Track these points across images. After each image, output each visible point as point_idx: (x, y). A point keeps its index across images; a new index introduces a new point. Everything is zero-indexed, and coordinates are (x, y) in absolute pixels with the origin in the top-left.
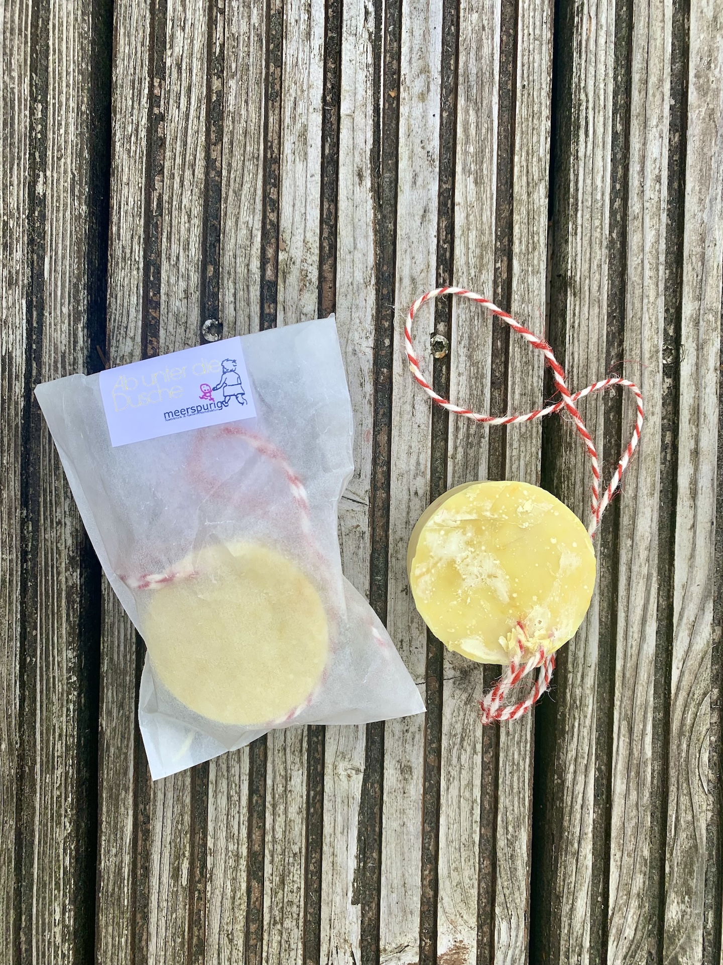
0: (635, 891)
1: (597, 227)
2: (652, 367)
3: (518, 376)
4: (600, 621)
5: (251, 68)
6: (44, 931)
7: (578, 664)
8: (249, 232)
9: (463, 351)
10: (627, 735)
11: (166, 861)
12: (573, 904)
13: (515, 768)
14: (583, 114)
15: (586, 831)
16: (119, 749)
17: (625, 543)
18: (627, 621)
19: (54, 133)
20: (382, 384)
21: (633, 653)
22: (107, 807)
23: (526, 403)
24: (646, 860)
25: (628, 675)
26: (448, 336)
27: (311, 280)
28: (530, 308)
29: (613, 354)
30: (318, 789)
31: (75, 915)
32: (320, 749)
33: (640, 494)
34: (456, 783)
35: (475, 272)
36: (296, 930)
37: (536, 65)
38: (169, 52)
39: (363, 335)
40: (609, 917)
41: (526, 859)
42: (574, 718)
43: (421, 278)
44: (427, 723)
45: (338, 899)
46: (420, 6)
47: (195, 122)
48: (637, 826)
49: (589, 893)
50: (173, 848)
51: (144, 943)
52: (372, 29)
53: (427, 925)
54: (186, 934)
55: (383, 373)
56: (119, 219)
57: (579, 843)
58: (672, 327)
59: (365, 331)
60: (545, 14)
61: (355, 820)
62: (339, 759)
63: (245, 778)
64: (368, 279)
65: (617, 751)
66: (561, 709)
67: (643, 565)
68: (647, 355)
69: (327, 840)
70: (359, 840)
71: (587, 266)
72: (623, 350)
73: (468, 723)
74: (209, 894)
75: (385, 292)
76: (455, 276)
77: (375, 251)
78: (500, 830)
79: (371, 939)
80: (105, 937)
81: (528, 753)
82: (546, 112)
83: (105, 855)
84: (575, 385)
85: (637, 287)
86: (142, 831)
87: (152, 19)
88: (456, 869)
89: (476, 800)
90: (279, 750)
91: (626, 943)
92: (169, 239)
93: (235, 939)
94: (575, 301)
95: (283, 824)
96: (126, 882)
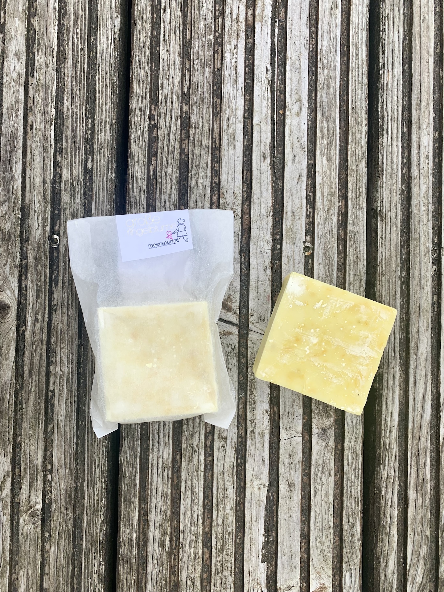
0: (422, 555)
1: (394, 184)
2: (426, 260)
3: (352, 265)
4: (399, 401)
5: (205, 100)
6: (88, 577)
7: (387, 425)
8: (204, 188)
9: (321, 251)
10: (416, 466)
11: (157, 537)
12: (387, 563)
13: (353, 484)
14: (385, 123)
15: (394, 521)
16: (131, 473)
17: (413, 357)
18: (414, 401)
19: (98, 135)
20: (275, 270)
21: (418, 419)
22: (124, 506)
23: (357, 280)
24: (428, 538)
25: (415, 431)
26: (313, 242)
27: (237, 214)
28: (358, 228)
29: (404, 252)
30: (242, 496)
31: (105, 567)
32: (243, 473)
33: (420, 330)
34: (320, 492)
35: (328, 208)
36: (230, 577)
37: (359, 97)
38: (160, 92)
39: (266, 243)
40: (408, 570)
41: (359, 536)
42: (386, 456)
43: (297, 212)
44: (303, 459)
45: (253, 559)
46: (296, 66)
47: (175, 128)
48: (422, 517)
49: (396, 556)
50: (161, 530)
51: (143, 584)
52: (270, 78)
53: (303, 575)
54: (168, 579)
55: (276, 263)
56: (133, 181)
57: (390, 527)
58: (436, 237)
59: (267, 241)
60: (364, 70)
61: (263, 513)
62: (254, 479)
63: (201, 490)
64: (269, 213)
65: (410, 475)
66: (378, 451)
67: (423, 370)
68: (423, 253)
69: (247, 525)
70: (265, 525)
71: (389, 205)
72: (409, 251)
73: (326, 459)
74: (181, 556)
75: (277, 219)
76: (316, 211)
77: (272, 197)
78: (345, 520)
79: (272, 582)
80: (122, 580)
81: (360, 475)
82: (365, 122)
83: (122, 533)
84: (384, 270)
85: (417, 216)
86: (142, 519)
87: (151, 74)
88: (320, 542)
89: (331, 502)
90: (220, 474)
91: (418, 585)
92: (160, 192)
93: (196, 582)
94: (382, 224)
95: (223, 516)
96: (134, 549)
